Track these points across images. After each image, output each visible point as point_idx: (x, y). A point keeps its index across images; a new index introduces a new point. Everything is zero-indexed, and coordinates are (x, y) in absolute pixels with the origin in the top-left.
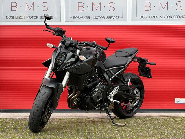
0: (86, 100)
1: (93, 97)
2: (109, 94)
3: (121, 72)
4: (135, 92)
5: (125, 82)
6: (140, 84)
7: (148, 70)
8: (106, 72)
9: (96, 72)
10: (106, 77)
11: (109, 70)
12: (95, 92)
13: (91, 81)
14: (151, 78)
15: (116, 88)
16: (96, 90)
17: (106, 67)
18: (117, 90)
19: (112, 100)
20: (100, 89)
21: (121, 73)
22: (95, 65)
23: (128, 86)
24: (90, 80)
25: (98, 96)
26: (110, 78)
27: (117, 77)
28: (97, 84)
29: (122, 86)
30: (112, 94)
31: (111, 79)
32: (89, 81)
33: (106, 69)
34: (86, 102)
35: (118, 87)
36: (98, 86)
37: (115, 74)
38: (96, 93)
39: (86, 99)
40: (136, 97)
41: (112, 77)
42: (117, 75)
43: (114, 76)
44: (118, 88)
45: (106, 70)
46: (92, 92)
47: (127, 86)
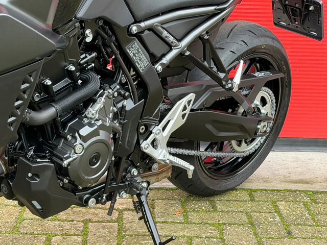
0: (32, 178)
1: (69, 164)
2: (151, 133)
3: (207, 33)
4: (257, 102)
5: (222, 75)
6: (280, 71)
7: (311, 8)
8: (138, 36)
9: (89, 40)
10: (135, 59)
11: (150, 29)
12: (79, 141)
13: (56, 88)
14: (319, 38)
15: (184, 101)
16: (85, 131)
17: (140, 13)
18: (188, 111)
19: (161, 154)
20: (102, 127)
21: (206, 37)
22: (81, 14)
23: (235, 89)
24: (53, 84)
25: (97, 157)
26: (154, 59)
27: (188, 53)
28: (90, 101)
29: (208, 87)
30: (164, 129)
31: (162, 64)
32: (46, 89)
33: (136, 21)
34: (33, 188)
35: (192, 96)
36: (93, 111)
37: (180, 40)
38: (86, 145)
39: (36, 175)
40: (262, 124)
41: (164, 55)
42: (190, 46)
43: (174, 53)
44: (190, 102)
45: (139, 27)
46: (66, 139)
47: (231, 89)
